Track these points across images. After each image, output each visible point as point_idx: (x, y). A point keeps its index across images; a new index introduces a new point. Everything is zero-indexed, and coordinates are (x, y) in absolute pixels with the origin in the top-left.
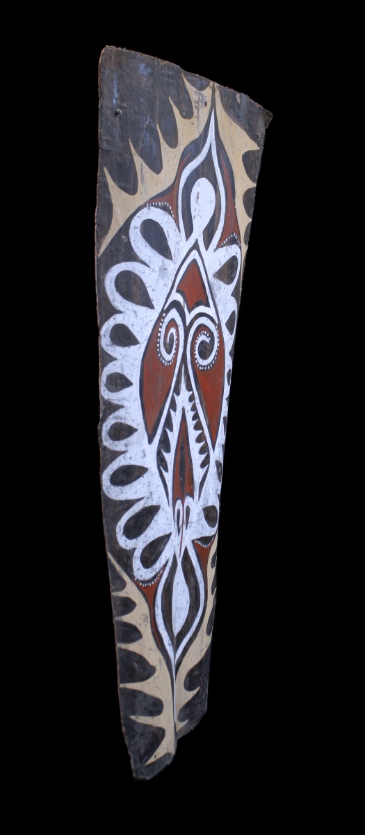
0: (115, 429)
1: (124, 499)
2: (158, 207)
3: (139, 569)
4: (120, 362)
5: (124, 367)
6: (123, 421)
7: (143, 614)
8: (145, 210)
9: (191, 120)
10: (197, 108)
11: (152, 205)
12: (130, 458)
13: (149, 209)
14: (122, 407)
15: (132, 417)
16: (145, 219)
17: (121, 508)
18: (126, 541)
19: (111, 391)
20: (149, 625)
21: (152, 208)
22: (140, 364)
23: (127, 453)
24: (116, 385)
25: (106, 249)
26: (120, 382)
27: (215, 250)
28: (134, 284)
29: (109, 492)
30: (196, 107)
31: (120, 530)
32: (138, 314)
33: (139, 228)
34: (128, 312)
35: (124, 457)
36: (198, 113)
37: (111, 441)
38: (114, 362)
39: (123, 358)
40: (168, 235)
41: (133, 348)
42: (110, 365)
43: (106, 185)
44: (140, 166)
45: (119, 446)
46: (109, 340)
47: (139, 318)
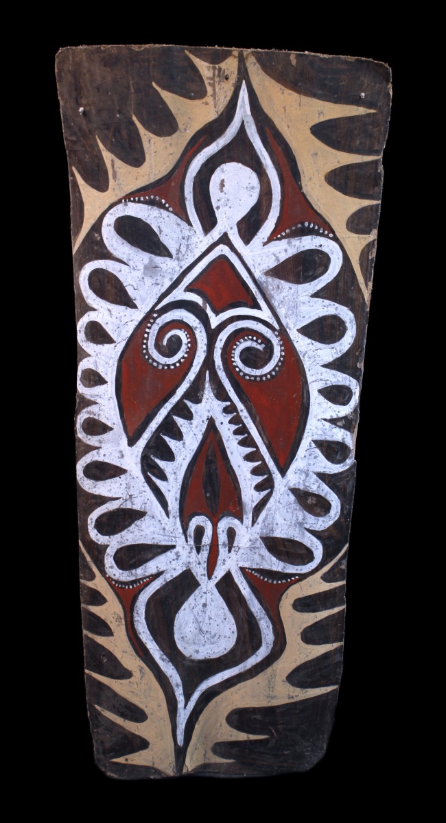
0: (88, 424)
1: (97, 493)
2: (139, 202)
3: (112, 567)
4: (94, 358)
5: (98, 365)
6: (96, 417)
7: (115, 613)
8: (120, 206)
9: (204, 100)
10: (213, 85)
11: (130, 201)
12: (105, 455)
13: (126, 205)
14: (96, 403)
15: (106, 415)
16: (120, 215)
17: (93, 501)
18: (97, 535)
19: (85, 386)
20: (123, 627)
21: (130, 204)
22: (116, 364)
23: (101, 450)
24: (90, 380)
25: (80, 247)
26: (95, 379)
27: (265, 244)
28: (108, 282)
29: (82, 483)
30: (209, 84)
31: (92, 522)
32: (113, 312)
33: (113, 225)
34: (101, 310)
35: (98, 453)
36: (214, 90)
37: (84, 434)
38: (88, 358)
39: (97, 355)
40: (161, 231)
41: (107, 346)
42: (85, 360)
43: (76, 185)
44: (110, 162)
45: (92, 441)
46: (84, 336)
47: (114, 317)
